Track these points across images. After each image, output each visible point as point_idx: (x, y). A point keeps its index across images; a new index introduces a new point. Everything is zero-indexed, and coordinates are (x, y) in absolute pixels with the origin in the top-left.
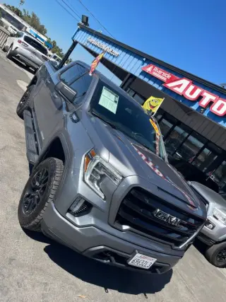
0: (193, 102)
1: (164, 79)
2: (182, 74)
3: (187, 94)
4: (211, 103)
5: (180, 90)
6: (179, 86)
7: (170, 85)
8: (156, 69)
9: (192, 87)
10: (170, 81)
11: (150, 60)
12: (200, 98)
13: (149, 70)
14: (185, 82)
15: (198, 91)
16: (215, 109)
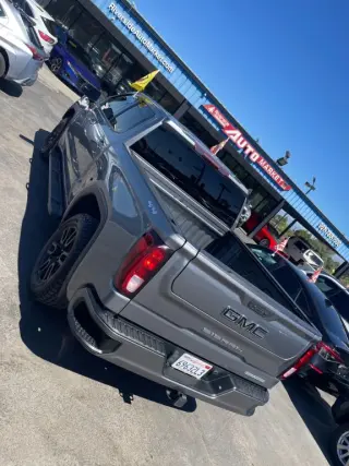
0: (238, 148)
1: (224, 125)
2: (236, 126)
3: (239, 143)
4: (250, 153)
5: (234, 139)
6: (234, 135)
7: (228, 132)
8: (217, 112)
9: (242, 139)
10: (228, 128)
11: (210, 98)
12: (245, 148)
13: (211, 110)
14: (238, 133)
15: (245, 143)
16: (252, 157)
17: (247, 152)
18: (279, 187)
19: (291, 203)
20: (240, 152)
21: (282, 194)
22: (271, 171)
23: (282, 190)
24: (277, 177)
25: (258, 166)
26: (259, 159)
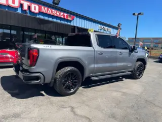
3: (11, 4)
17: (25, 8)
18: (68, 21)
19: (80, 26)
20: (19, 11)
21: (72, 24)
22: (54, 12)
23: (70, 21)
24: (62, 15)
25: (44, 14)
26: (40, 9)
